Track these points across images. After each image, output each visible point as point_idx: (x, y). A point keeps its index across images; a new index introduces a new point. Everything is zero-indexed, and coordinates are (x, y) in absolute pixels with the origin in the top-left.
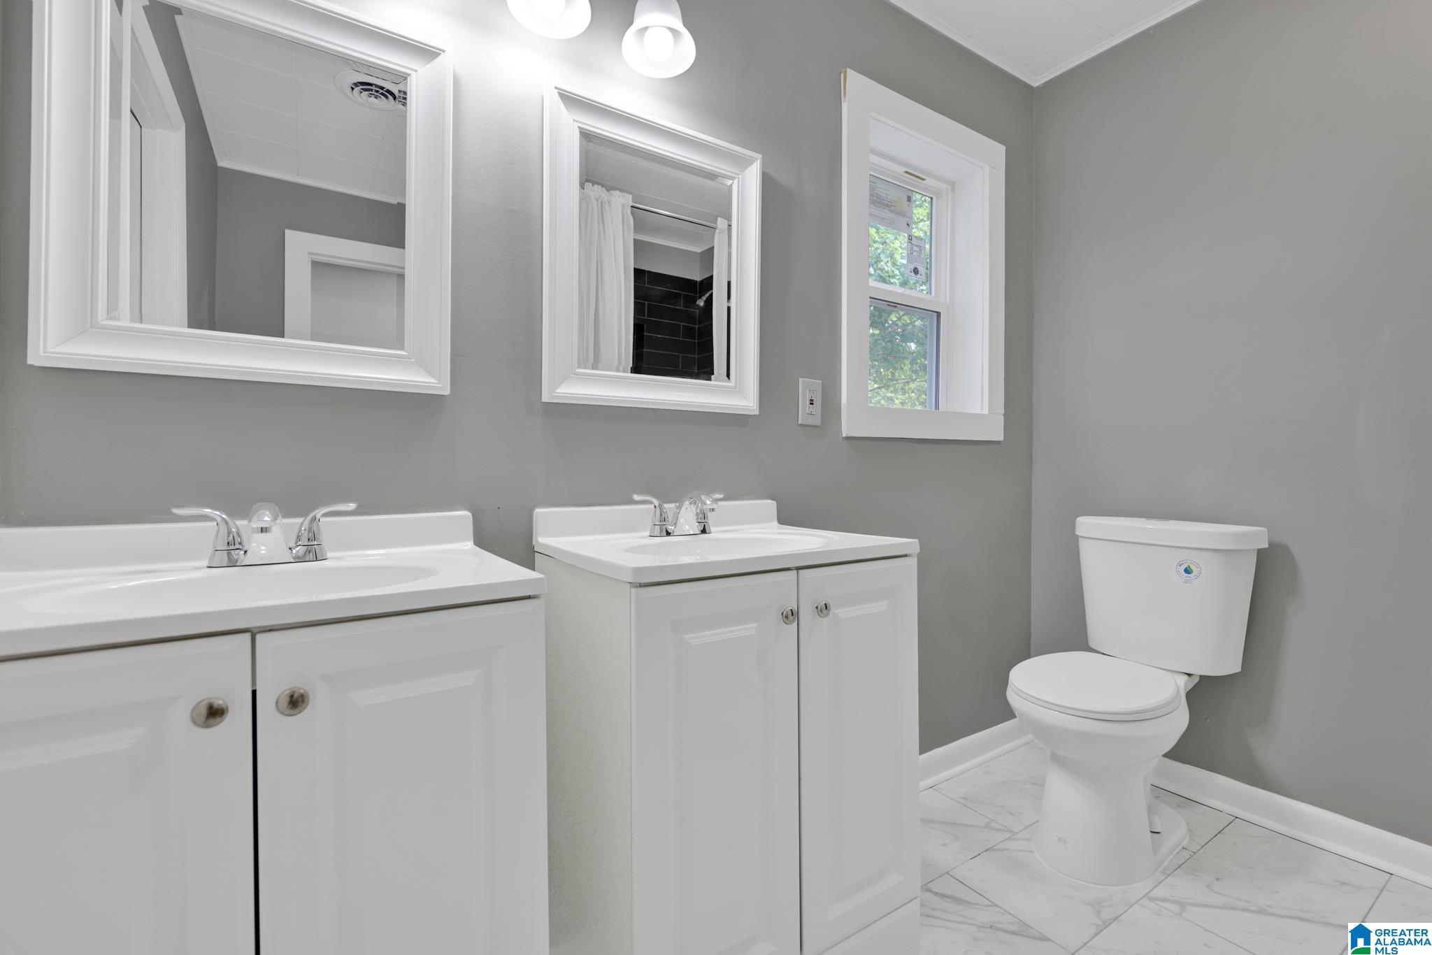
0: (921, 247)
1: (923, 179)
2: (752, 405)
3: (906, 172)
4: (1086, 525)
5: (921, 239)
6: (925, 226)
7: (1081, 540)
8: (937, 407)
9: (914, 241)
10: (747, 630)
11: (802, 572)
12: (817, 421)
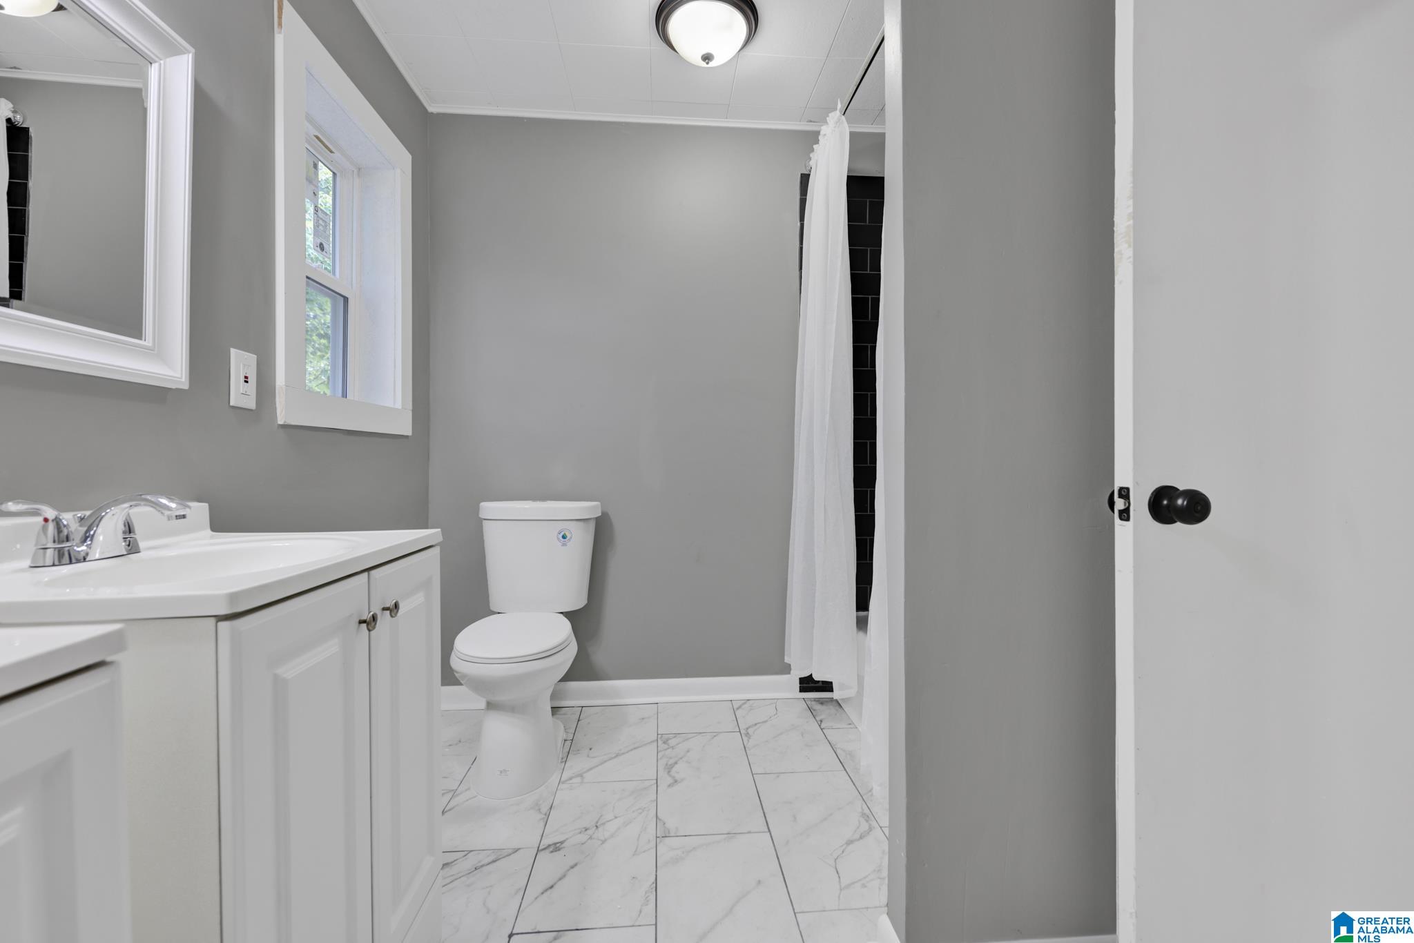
0: (326, 222)
1: (331, 152)
2: (179, 376)
3: (317, 137)
4: (489, 509)
5: (326, 214)
6: (329, 199)
7: (485, 523)
8: (345, 395)
9: (320, 213)
10: (332, 648)
11: (373, 572)
12: (251, 404)
